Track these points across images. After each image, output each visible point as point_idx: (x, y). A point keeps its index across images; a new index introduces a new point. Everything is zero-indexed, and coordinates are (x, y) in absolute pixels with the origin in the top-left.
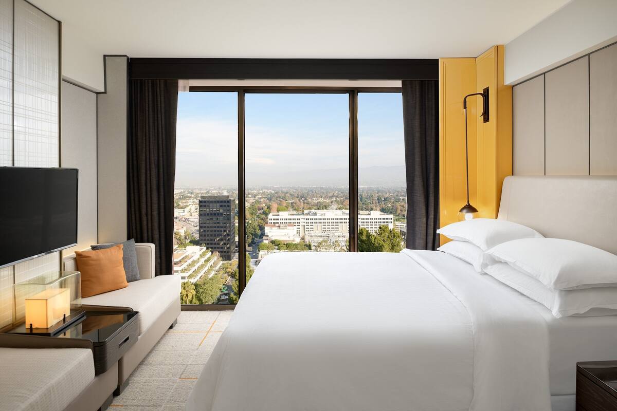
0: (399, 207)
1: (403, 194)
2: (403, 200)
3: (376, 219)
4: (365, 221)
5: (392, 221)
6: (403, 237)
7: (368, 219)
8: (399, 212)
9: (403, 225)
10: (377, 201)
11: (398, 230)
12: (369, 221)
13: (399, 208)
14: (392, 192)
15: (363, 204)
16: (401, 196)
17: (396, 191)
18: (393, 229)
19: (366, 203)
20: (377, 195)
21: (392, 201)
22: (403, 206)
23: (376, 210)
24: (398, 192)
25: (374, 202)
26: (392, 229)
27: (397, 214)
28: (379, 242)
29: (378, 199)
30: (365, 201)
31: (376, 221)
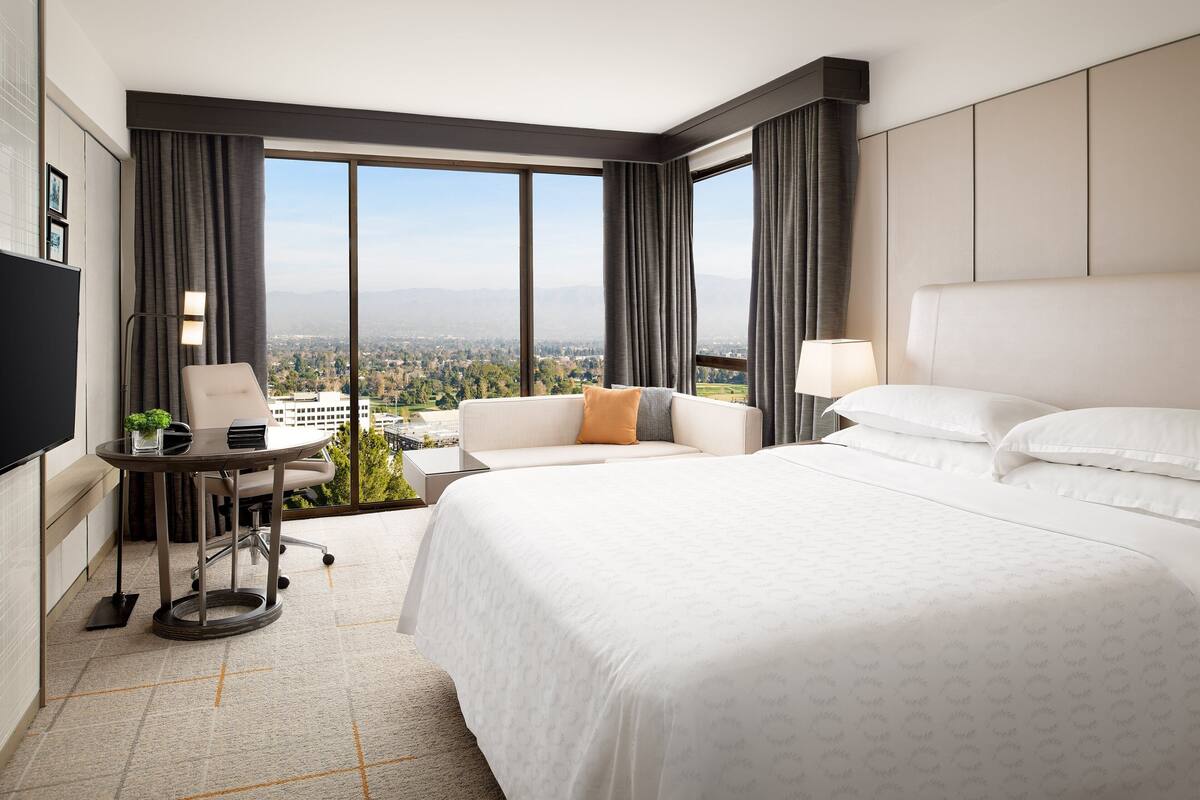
0: (383, 381)
1: (391, 352)
2: (391, 365)
3: (333, 409)
4: (306, 414)
5: (368, 411)
6: (391, 445)
7: (313, 410)
8: (382, 391)
9: (390, 419)
10: (334, 370)
11: (380, 432)
12: (316, 414)
13: (384, 383)
14: (368, 349)
15: (301, 376)
16: (387, 357)
17: (376, 346)
18: (371, 430)
19: (310, 373)
20: (335, 355)
21: (368, 368)
22: (392, 380)
23: (332, 389)
24: (380, 348)
25: (327, 371)
26: (367, 430)
27: (379, 396)
28: (339, 459)
29: (337, 365)
30: (307, 370)
31: (331, 413)
